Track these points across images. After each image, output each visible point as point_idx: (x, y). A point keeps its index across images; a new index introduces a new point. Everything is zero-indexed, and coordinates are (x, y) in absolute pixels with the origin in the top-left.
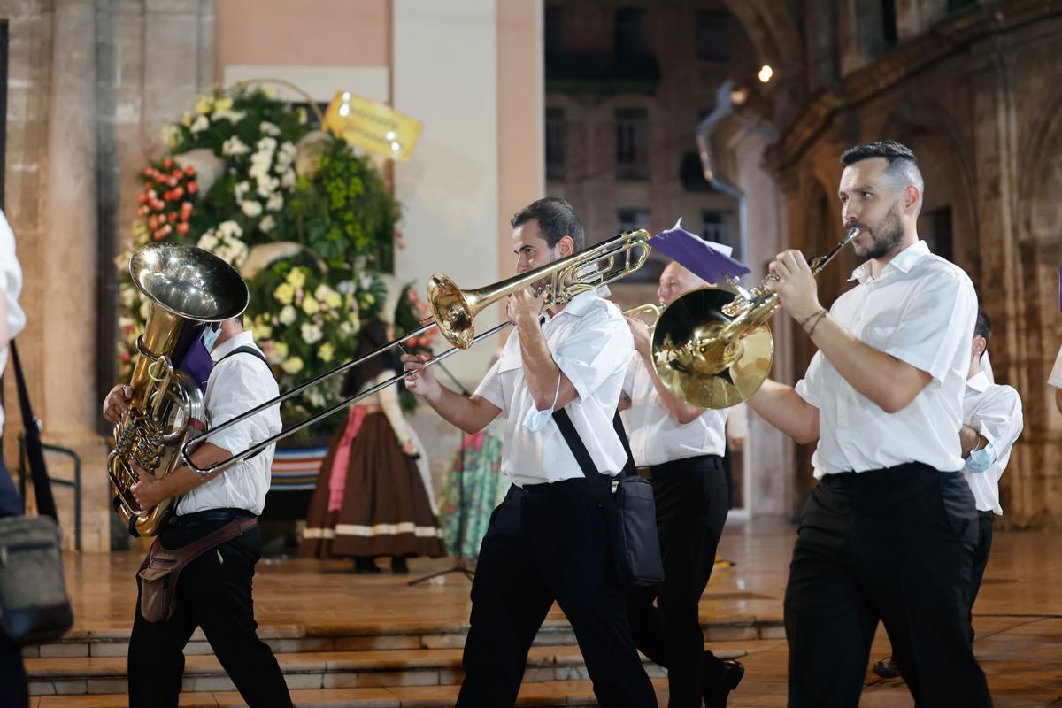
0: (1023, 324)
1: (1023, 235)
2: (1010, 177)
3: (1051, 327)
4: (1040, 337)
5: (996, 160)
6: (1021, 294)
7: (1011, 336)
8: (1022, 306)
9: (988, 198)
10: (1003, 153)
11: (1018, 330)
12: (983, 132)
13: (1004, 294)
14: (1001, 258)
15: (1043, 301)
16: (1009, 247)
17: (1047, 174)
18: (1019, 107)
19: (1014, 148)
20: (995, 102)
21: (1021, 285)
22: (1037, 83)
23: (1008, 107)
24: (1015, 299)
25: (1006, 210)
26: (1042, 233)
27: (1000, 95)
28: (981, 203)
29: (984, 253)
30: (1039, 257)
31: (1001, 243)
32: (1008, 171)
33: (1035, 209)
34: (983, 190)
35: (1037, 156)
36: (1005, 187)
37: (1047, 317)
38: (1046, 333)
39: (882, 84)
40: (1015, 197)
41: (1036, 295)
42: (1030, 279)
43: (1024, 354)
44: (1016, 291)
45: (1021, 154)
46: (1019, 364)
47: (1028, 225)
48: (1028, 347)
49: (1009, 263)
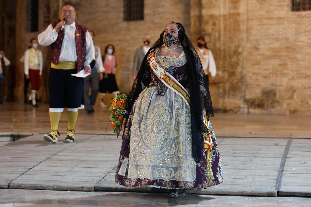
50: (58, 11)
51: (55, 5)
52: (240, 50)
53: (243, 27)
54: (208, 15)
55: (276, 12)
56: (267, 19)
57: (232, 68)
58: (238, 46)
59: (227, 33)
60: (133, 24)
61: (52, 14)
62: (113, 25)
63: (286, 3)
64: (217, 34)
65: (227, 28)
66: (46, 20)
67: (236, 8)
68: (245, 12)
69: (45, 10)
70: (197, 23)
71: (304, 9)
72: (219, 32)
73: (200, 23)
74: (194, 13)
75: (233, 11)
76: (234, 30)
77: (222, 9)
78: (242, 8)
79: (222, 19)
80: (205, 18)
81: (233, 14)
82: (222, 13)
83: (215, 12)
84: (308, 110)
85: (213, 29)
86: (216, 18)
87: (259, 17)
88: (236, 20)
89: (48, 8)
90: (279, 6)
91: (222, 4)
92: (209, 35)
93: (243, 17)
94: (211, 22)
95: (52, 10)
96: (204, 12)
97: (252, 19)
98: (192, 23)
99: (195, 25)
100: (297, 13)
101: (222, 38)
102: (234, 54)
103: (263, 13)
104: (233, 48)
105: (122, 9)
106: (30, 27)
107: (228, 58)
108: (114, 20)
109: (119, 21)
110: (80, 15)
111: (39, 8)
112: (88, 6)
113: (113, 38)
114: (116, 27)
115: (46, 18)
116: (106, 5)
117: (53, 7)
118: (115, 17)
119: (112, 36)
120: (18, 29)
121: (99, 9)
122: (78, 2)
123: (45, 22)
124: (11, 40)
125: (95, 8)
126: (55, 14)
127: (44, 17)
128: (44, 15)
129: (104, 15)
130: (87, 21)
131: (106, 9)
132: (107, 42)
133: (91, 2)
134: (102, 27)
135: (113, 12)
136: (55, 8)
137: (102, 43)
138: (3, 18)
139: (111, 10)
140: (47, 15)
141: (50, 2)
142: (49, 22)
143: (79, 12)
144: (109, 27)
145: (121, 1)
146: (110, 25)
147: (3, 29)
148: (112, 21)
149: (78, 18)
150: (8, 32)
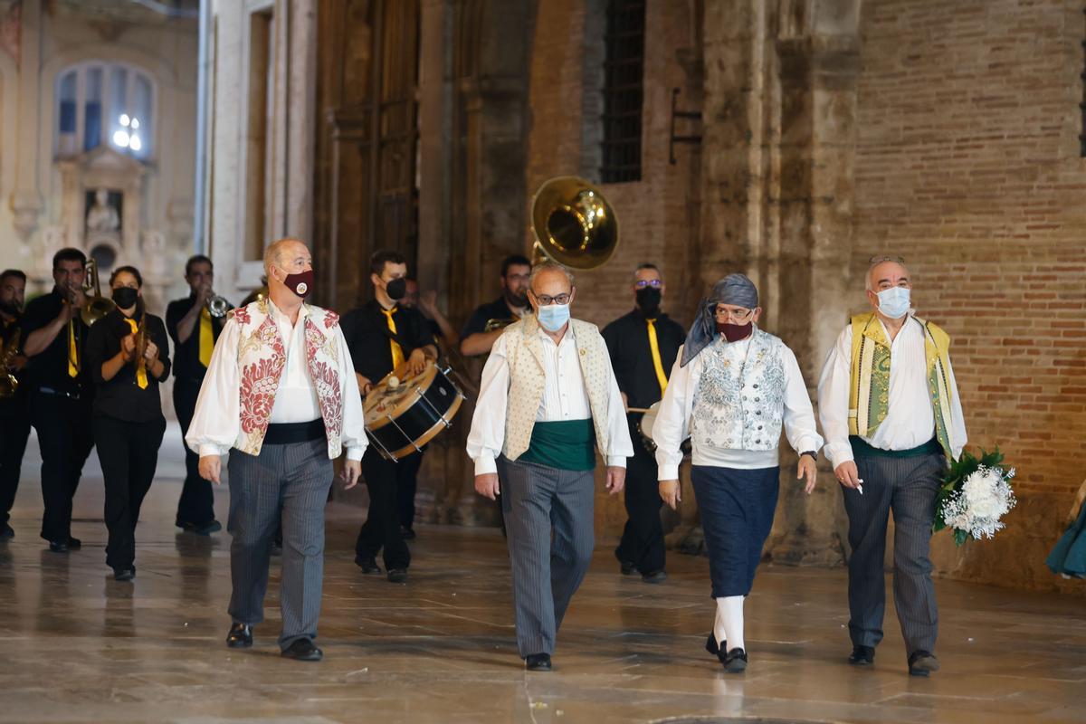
50: (746, 89)
51: (732, 56)
61: (715, 102)
66: (687, 128)
69: (679, 76)
89: (698, 71)
95: (714, 83)
105: (1077, 92)
106: (597, 154)
108: (1033, 145)
109: (1060, 154)
110: (854, 113)
111: (647, 64)
112: (900, 68)
113: (1023, 241)
114: (1042, 180)
115: (678, 121)
116: (991, 66)
117: (722, 67)
118: (1037, 131)
119: (1021, 228)
120: (535, 160)
121: (955, 85)
122: (846, 48)
123: (674, 140)
124: (502, 217)
125: (938, 81)
126: (727, 106)
127: (676, 114)
128: (674, 103)
129: (984, 121)
130: (893, 145)
131: (991, 89)
132: (992, 257)
133: (915, 51)
134: (967, 177)
135: (1030, 104)
136: (730, 74)
137: (968, 265)
138: (461, 99)
139: (1020, 97)
140: (685, 104)
141: (707, 39)
142: (696, 140)
143: (853, 97)
144: (1007, 184)
145: (1070, 52)
146: (1010, 172)
147: (460, 160)
148: (1025, 153)
149: (844, 128)
150: (483, 175)
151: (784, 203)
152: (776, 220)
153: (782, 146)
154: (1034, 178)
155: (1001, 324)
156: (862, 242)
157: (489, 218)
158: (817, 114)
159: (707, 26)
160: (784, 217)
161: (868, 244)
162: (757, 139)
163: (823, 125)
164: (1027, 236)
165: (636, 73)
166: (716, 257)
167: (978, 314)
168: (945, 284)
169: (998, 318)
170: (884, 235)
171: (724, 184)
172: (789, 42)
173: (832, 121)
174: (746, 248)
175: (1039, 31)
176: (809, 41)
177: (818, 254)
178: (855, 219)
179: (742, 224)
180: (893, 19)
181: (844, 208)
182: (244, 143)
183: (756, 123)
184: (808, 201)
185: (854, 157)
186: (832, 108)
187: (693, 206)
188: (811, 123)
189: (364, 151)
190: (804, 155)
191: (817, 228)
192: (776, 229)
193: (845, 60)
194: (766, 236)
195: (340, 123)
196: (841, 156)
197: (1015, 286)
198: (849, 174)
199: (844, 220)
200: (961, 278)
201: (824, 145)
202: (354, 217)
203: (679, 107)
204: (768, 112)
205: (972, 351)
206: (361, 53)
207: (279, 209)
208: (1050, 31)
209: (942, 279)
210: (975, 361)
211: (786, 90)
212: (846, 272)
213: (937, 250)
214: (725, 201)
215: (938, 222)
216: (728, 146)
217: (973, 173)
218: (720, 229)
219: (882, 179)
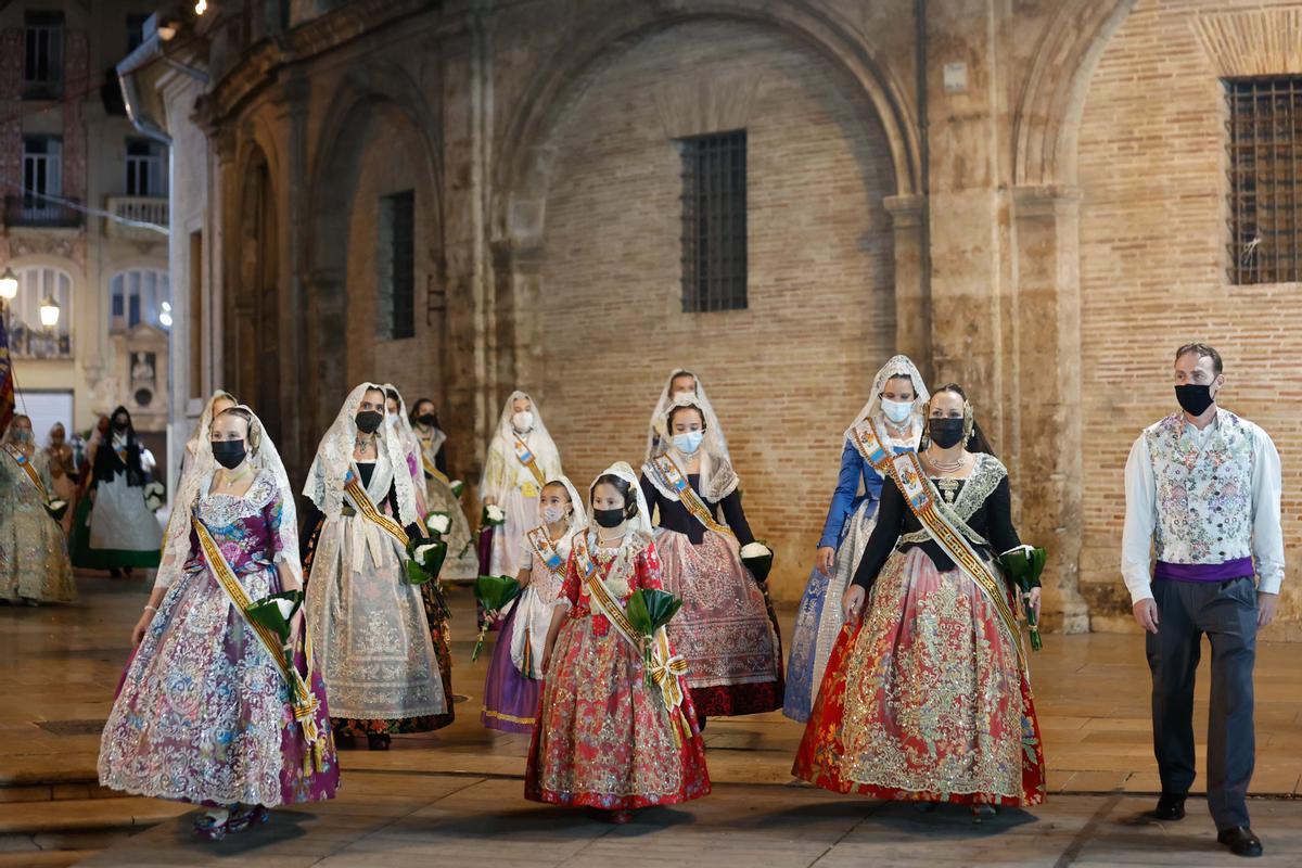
0: (493, 342)
1: (497, 236)
2: (483, 164)
3: (526, 347)
4: (514, 359)
5: (467, 143)
6: (492, 306)
7: (480, 355)
8: (493, 319)
9: (456, 188)
10: (477, 135)
11: (487, 348)
12: (454, 108)
13: (472, 305)
14: (470, 260)
15: (518, 316)
16: (479, 249)
17: (527, 164)
18: (498, 81)
19: (490, 130)
20: (469, 74)
21: (492, 296)
22: (519, 55)
23: (484, 81)
24: (485, 312)
25: (477, 205)
26: (519, 234)
27: (476, 65)
28: (448, 194)
29: (448, 254)
30: (515, 262)
31: (470, 242)
32: (482, 157)
33: (511, 205)
34: (451, 178)
35: (516, 142)
36: (476, 177)
37: (522, 335)
38: (520, 353)
39: (337, 40)
40: (489, 189)
41: (510, 309)
42: (503, 288)
43: (494, 377)
44: (486, 302)
45: (497, 138)
46: (487, 389)
47: (503, 223)
48: (499, 369)
49: (479, 268)
50: (471, 274)
51: (462, 253)
52: (1059, 417)
53: (1069, 338)
54: (951, 298)
55: (1177, 287)
56: (1148, 309)
57: (1034, 480)
58: (1053, 405)
59: (1016, 357)
60: (712, 323)
61: (453, 283)
62: (649, 324)
63: (1210, 258)
64: (981, 363)
65: (1016, 340)
66: (436, 301)
67: (1042, 272)
68: (1077, 286)
69: (434, 268)
70: (918, 323)
71: (1273, 277)
72: (990, 354)
73: (928, 323)
74: (906, 288)
75: (1033, 285)
76: (1039, 349)
77: (997, 279)
78: (1065, 274)
79: (997, 309)
80: (942, 308)
81: (1035, 294)
82: (997, 292)
83: (972, 287)
84: (1287, 623)
85: (967, 346)
86: (978, 307)
87: (1123, 303)
88: (1045, 316)
89: (442, 264)
90: (1188, 265)
91: (997, 257)
92: (955, 364)
93: (1068, 305)
94: (960, 323)
95: (452, 271)
96: (939, 287)
97: (1100, 311)
98: (902, 324)
99: (910, 329)
100: (1248, 290)
101: (998, 377)
102: (1042, 432)
103: (1136, 289)
104: (1035, 412)
105: (678, 271)
106: (390, 321)
107: (1018, 444)
108: (651, 306)
109: (668, 312)
110: (543, 288)
111: (416, 260)
112: (568, 257)
113: (648, 370)
114: (657, 329)
115: (433, 297)
116: (625, 255)
117: (456, 260)
118: (654, 297)
119: (646, 362)
120: (352, 325)
121: (603, 268)
122: (535, 245)
123: (430, 309)
124: (332, 364)
125: (592, 266)
126: (460, 286)
127: (430, 292)
128: (429, 285)
129: (621, 291)
130: (567, 309)
131: (625, 270)
132: (629, 381)
133: (577, 246)
134: (613, 329)
135: (649, 279)
136: (461, 264)
137: (615, 386)
138: (303, 287)
139: (642, 274)
140: (436, 287)
141: (446, 242)
142: (442, 310)
143: (540, 278)
144: (637, 332)
145: (672, 245)
146: (639, 325)
147: (305, 326)
148: (646, 312)
149: (536, 298)
150: (319, 336)
151: (499, 350)
152: (493, 360)
153: (496, 312)
154: (652, 328)
155: (637, 425)
156: (550, 373)
157: (323, 365)
158: (517, 290)
159: (446, 235)
160: (499, 357)
161: (553, 375)
162: (480, 307)
163: (520, 297)
164: (648, 366)
165: (410, 266)
166: (457, 386)
167: (622, 419)
168: (601, 400)
169: (634, 421)
170: (562, 368)
171: (460, 338)
172: (497, 243)
173: (527, 294)
174: (474, 380)
175: (652, 231)
176: (510, 241)
177: (520, 382)
178: (545, 358)
179: (471, 364)
180: (563, 226)
181: (538, 351)
182: (188, 320)
183: (478, 295)
184: (512, 347)
185: (543, 317)
186: (526, 287)
187: (442, 352)
188: (513, 295)
189: (255, 323)
190: (510, 317)
191: (519, 365)
192: (493, 367)
193: (534, 255)
194: (488, 371)
195: (239, 305)
196: (535, 317)
197: (644, 399)
198: (540, 328)
199: (537, 359)
200: (611, 395)
201: (522, 310)
202: (249, 367)
203: (432, 289)
204: (486, 289)
205: (619, 444)
206: (250, 256)
207: (208, 364)
208: (659, 232)
209: (599, 396)
210: (621, 450)
211: (497, 274)
212: (540, 394)
213: (595, 378)
214: (461, 349)
215: (595, 358)
216: (461, 313)
217: (616, 326)
218: (458, 366)
219: (560, 331)
